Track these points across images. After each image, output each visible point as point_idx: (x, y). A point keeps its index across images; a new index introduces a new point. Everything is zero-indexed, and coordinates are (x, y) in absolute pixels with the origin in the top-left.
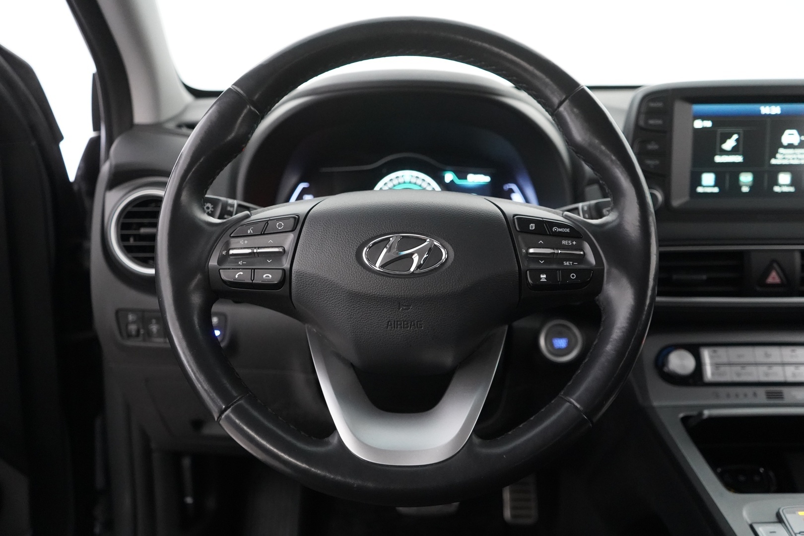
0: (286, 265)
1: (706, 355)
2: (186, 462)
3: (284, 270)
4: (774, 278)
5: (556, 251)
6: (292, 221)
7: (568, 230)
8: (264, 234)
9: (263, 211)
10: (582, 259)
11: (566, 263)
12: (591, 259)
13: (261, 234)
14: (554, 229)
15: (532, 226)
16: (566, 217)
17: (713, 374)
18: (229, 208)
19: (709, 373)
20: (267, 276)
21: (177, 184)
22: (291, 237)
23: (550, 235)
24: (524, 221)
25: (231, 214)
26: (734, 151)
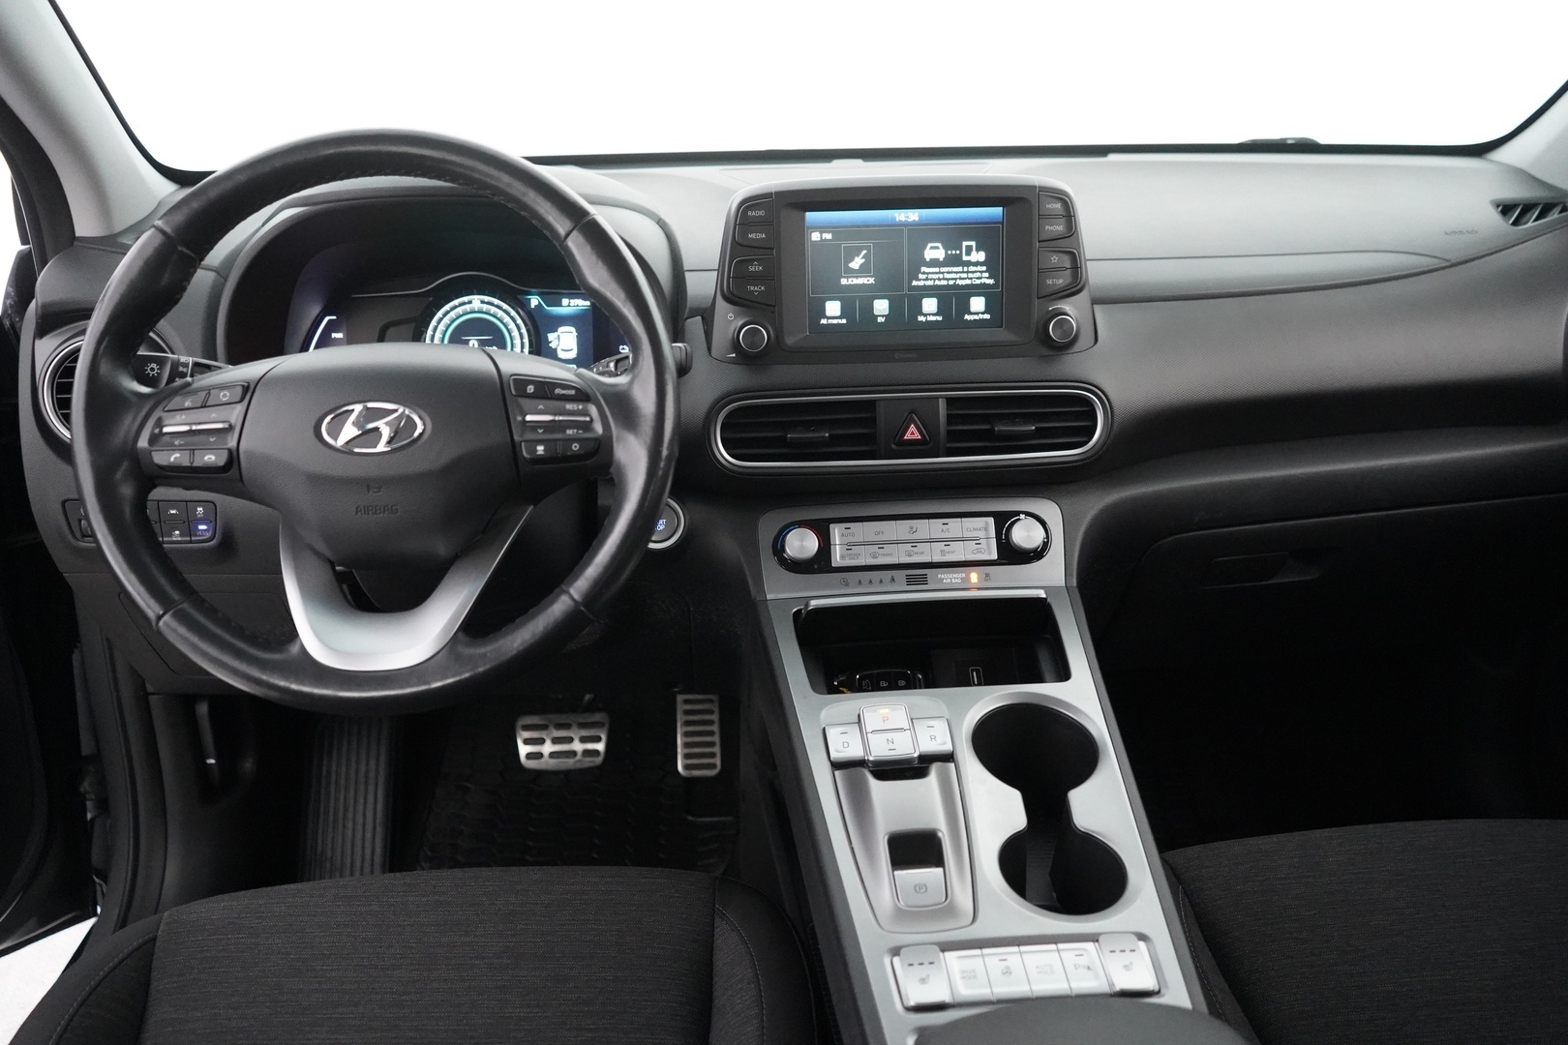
0: (232, 444)
1: (837, 532)
2: (203, 709)
3: (230, 451)
4: (912, 433)
5: (557, 418)
6: (239, 390)
7: (573, 392)
8: (205, 407)
9: (212, 376)
10: (587, 426)
11: (569, 432)
12: (599, 428)
13: (201, 407)
14: (558, 391)
15: (531, 389)
16: (578, 375)
17: (842, 557)
18: (181, 369)
19: (838, 557)
20: (210, 458)
21: (94, 346)
22: (239, 409)
23: (552, 399)
24: (521, 382)
25: (183, 375)
26: (863, 270)
